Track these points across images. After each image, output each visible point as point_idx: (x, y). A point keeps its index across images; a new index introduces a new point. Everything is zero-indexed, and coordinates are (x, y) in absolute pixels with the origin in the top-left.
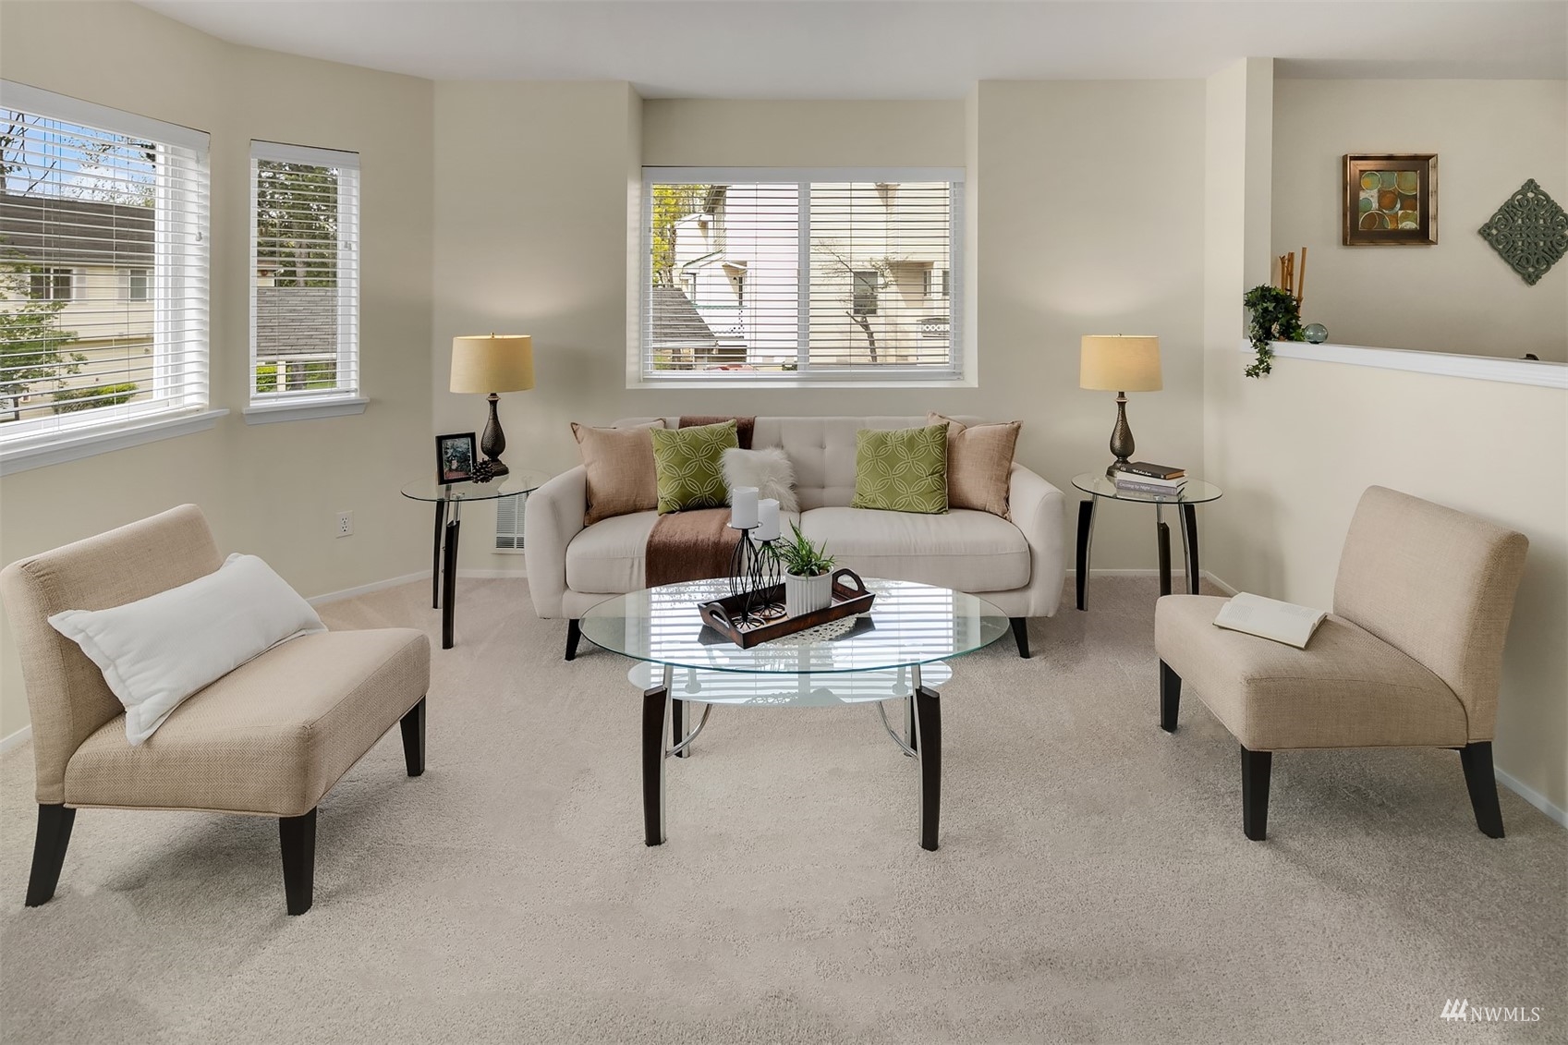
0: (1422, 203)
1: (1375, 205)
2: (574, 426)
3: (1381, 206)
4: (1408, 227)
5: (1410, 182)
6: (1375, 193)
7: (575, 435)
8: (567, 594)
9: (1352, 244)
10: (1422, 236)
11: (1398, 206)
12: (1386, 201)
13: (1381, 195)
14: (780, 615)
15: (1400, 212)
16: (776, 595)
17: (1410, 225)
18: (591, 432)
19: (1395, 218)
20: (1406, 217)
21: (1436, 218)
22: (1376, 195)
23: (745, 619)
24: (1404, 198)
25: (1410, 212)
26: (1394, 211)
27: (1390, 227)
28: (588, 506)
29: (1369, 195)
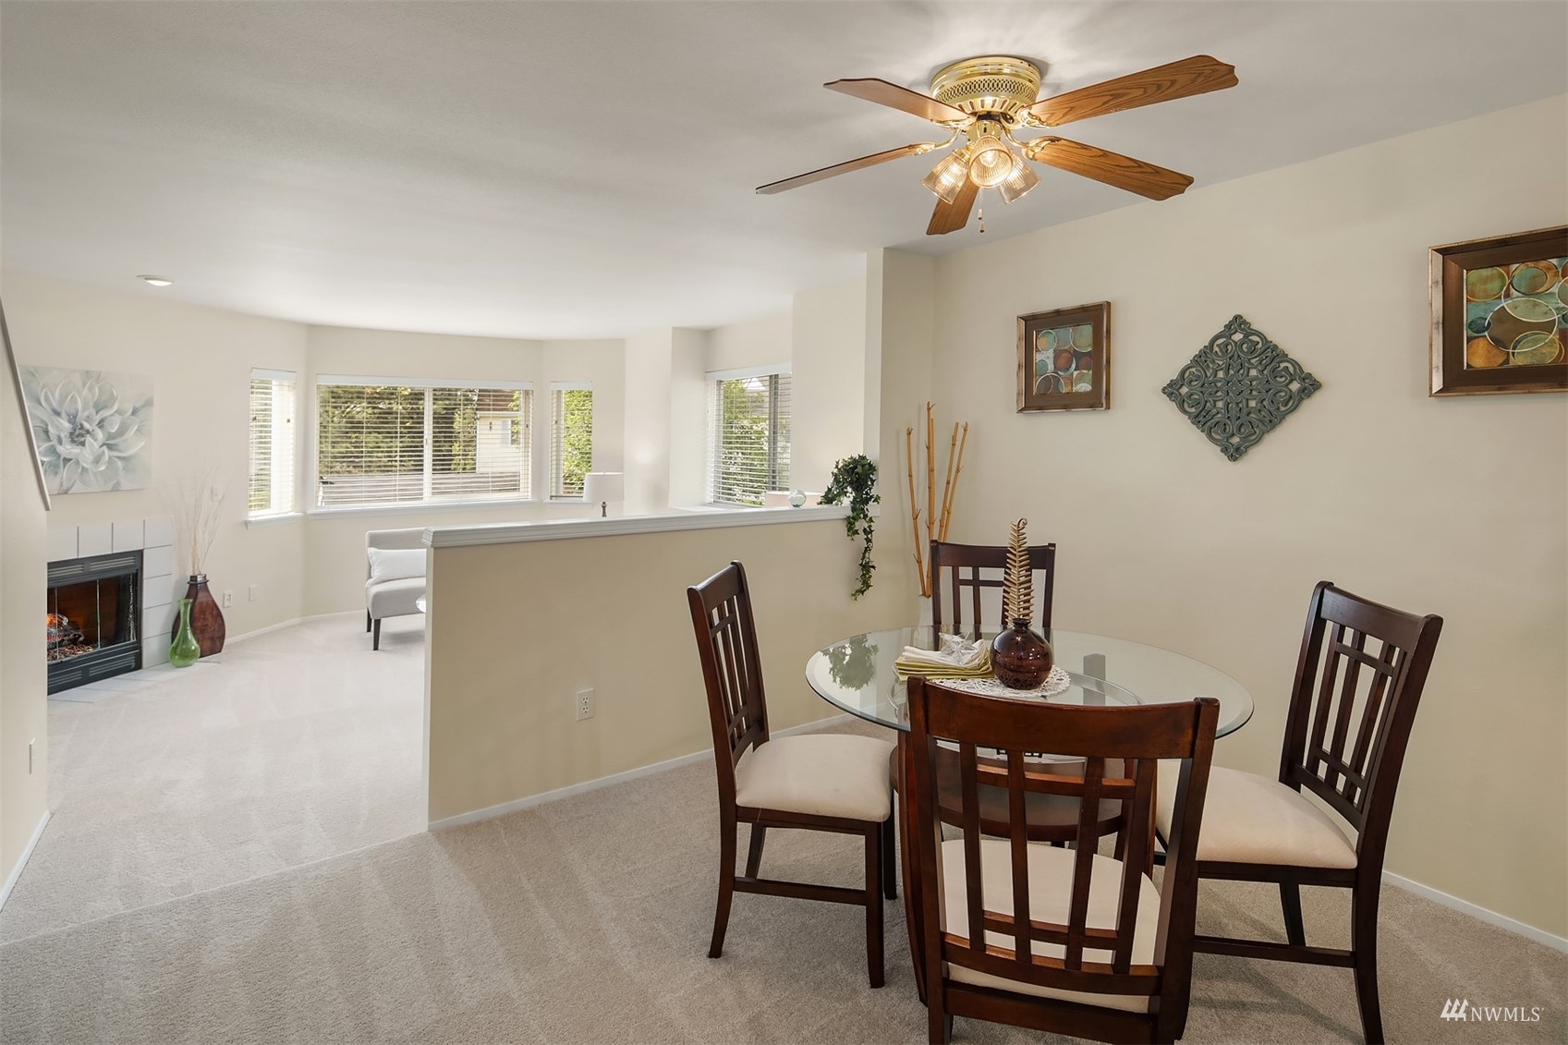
0: (1097, 360)
1: (1051, 367)
3: (1056, 369)
4: (1082, 390)
5: (1082, 337)
6: (1050, 353)
9: (1027, 411)
10: (1097, 399)
11: (1074, 366)
12: (1062, 361)
13: (1057, 354)
15: (1075, 373)
17: (1085, 387)
19: (1071, 381)
20: (1081, 379)
22: (1052, 356)
24: (1078, 355)
25: (1085, 371)
26: (1069, 373)
27: (1067, 390)
29: (1044, 358)
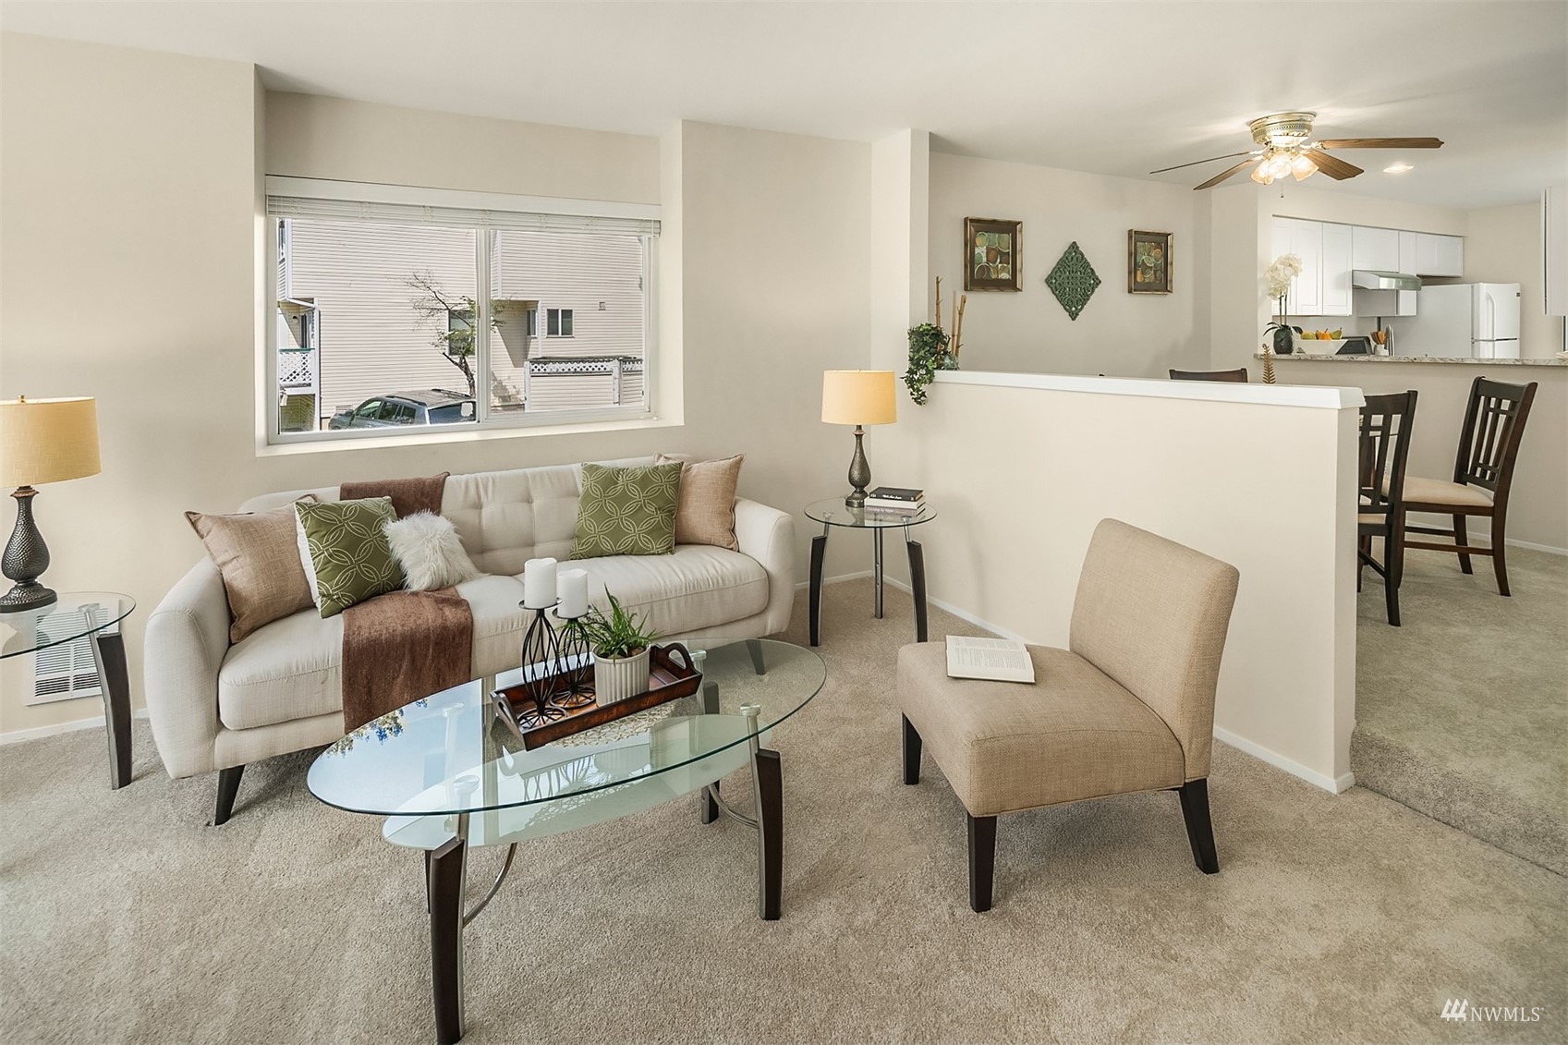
0: (1012, 257)
1: (985, 259)
2: (191, 516)
3: (988, 261)
5: (1006, 242)
6: (984, 249)
7: (195, 528)
8: (221, 739)
9: (971, 290)
10: (1011, 285)
11: (998, 260)
12: (991, 256)
13: (988, 251)
14: (589, 701)
15: (999, 265)
16: (580, 681)
17: (1005, 276)
18: (223, 521)
19: (997, 270)
20: (1003, 269)
21: (1021, 271)
22: (985, 251)
23: (542, 712)
24: (1001, 253)
25: (1006, 265)
26: (996, 265)
27: (994, 277)
28: (232, 619)
29: (981, 251)
